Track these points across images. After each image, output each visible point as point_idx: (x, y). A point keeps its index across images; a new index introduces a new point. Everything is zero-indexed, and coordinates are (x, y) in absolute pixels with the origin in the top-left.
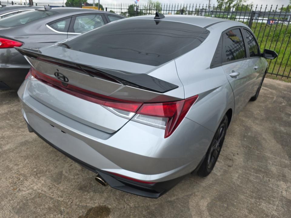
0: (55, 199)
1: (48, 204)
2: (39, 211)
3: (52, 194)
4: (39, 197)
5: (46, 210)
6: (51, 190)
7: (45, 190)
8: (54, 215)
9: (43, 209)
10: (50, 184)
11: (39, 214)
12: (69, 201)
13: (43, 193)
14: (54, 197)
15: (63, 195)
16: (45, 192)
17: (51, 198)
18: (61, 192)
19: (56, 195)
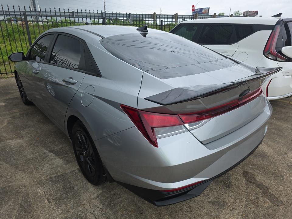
0: (246, 204)
1: (253, 208)
2: (262, 214)
3: (241, 206)
4: (247, 216)
5: (258, 209)
6: (237, 208)
7: (237, 212)
8: (261, 203)
9: (258, 211)
10: (229, 210)
11: (265, 214)
12: (245, 194)
13: (241, 214)
14: (243, 205)
15: (239, 199)
16: (239, 213)
17: (245, 206)
18: (237, 201)
19: (240, 203)
